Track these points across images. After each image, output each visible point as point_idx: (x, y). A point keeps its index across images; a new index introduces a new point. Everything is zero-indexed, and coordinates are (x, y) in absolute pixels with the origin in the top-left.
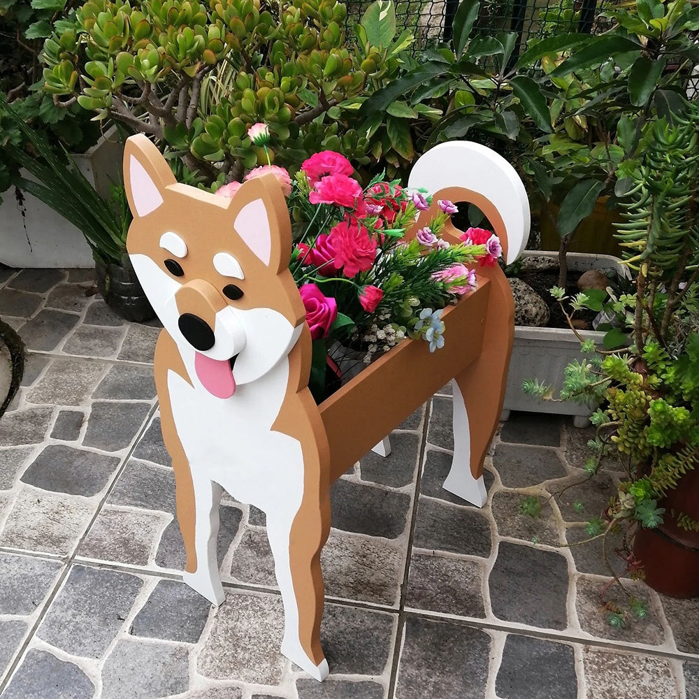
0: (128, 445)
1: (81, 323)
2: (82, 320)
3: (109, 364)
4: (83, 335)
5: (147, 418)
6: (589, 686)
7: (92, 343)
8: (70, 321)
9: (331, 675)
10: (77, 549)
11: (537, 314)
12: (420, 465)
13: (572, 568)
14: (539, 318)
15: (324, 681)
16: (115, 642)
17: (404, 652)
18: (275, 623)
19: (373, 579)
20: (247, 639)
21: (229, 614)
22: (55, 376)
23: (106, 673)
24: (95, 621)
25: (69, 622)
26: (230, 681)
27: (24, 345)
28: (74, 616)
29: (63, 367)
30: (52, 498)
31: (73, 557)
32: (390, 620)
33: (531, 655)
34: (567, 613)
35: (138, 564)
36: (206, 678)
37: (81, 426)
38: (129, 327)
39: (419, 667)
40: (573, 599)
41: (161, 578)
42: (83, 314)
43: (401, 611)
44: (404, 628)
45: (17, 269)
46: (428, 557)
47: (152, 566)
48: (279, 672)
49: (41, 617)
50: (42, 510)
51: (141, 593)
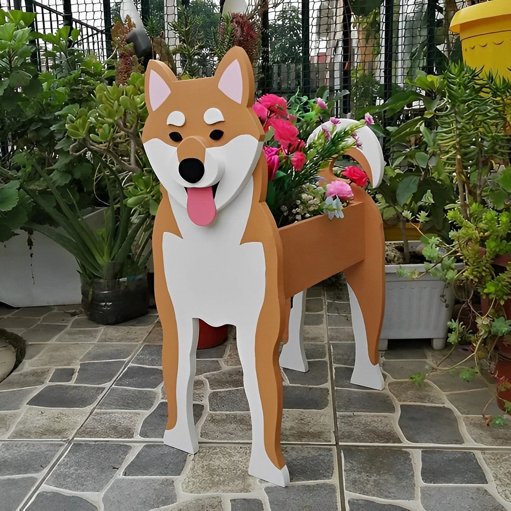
0: (110, 381)
1: (68, 328)
2: (69, 327)
3: (91, 345)
4: (69, 333)
5: (123, 368)
6: (492, 472)
7: (76, 336)
8: (60, 328)
9: (291, 483)
10: (76, 434)
11: (395, 256)
12: (331, 374)
13: (457, 413)
14: (396, 259)
15: (286, 487)
16: (112, 481)
17: (346, 466)
18: (241, 459)
19: (311, 430)
20: (220, 469)
21: (202, 458)
22: (51, 353)
23: (105, 499)
24: (94, 472)
25: (72, 474)
26: (211, 493)
27: (25, 341)
28: (76, 470)
29: (56, 349)
30: (54, 411)
31: (73, 439)
32: (330, 450)
33: (443, 458)
34: (462, 436)
35: (125, 438)
36: (191, 494)
37: (73, 375)
38: (104, 328)
39: (360, 473)
40: (463, 429)
41: (145, 444)
42: (70, 324)
43: (337, 444)
44: (342, 454)
45: (18, 308)
46: (350, 417)
47: (138, 437)
48: (249, 485)
49: (48, 473)
50: (44, 417)
51: (130, 453)
